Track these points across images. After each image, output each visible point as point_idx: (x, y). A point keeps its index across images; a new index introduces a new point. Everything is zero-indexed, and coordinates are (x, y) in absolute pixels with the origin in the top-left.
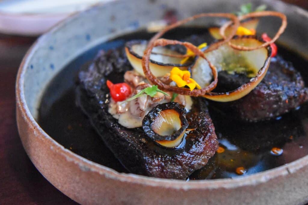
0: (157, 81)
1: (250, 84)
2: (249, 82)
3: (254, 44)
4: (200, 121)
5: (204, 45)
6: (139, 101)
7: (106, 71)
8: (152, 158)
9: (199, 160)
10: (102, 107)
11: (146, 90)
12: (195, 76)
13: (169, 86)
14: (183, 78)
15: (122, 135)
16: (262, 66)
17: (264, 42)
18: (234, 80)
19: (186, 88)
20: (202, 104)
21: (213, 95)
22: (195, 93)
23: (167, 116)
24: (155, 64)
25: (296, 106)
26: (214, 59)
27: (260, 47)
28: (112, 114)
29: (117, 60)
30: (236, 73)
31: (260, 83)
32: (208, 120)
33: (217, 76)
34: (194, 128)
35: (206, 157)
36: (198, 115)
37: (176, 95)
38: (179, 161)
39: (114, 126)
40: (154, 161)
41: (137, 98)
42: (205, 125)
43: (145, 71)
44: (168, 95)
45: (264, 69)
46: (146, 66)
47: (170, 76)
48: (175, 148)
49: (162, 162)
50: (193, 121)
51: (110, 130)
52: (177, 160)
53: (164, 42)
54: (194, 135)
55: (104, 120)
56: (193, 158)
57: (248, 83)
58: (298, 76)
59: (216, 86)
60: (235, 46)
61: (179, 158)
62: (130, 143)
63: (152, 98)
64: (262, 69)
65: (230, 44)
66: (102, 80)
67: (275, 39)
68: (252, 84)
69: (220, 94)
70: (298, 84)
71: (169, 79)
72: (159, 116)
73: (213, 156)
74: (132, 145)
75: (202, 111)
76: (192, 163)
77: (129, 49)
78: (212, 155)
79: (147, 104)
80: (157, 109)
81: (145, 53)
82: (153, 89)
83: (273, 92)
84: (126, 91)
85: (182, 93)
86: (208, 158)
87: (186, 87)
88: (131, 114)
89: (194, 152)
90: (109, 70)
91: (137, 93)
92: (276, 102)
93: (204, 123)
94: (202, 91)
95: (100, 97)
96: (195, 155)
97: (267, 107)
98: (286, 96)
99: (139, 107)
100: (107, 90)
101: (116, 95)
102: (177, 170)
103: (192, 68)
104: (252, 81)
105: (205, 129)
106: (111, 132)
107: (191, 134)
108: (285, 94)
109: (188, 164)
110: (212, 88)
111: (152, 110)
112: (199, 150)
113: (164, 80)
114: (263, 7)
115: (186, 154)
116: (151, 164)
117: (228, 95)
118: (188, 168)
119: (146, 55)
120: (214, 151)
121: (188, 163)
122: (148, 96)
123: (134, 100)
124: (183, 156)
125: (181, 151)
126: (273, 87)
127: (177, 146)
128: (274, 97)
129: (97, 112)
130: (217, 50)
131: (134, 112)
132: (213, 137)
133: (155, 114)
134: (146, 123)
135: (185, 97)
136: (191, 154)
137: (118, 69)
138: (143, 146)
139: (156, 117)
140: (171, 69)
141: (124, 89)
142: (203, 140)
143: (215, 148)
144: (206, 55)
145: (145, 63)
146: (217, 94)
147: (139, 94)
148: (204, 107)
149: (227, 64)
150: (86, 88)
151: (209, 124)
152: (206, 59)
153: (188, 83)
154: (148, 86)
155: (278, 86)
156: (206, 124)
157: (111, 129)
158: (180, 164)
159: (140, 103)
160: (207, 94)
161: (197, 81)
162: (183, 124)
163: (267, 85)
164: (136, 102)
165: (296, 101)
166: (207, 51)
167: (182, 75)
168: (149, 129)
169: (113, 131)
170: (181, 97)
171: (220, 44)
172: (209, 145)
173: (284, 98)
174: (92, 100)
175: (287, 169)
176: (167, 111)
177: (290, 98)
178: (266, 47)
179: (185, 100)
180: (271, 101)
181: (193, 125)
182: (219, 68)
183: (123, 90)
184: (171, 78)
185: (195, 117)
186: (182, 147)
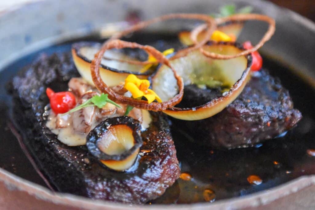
0: (108, 90)
1: (223, 99)
2: (222, 96)
3: (232, 51)
4: (159, 141)
5: (170, 51)
6: (84, 113)
7: (46, 79)
8: (96, 181)
9: (154, 188)
10: (39, 120)
11: (93, 100)
12: (155, 87)
13: (123, 97)
14: (140, 88)
15: (60, 154)
16: (239, 78)
17: (245, 50)
18: (205, 95)
19: (143, 100)
20: (162, 123)
21: (176, 110)
22: (154, 108)
23: (117, 133)
24: (108, 69)
25: (280, 131)
26: (181, 69)
27: (238, 55)
28: (50, 129)
29: (61, 66)
30: (208, 87)
31: (235, 100)
32: (168, 141)
33: (183, 88)
34: (151, 149)
35: (163, 185)
36: (156, 135)
37: (130, 108)
38: (129, 187)
39: (52, 143)
40: (97, 186)
41: (82, 110)
42: (165, 147)
43: (94, 77)
44: (121, 108)
45: (241, 82)
46: (96, 71)
47: (124, 85)
48: (125, 172)
49: (109, 187)
50: (150, 142)
51: (46, 148)
52: (126, 186)
53: (119, 44)
54: (150, 158)
55: (40, 135)
56: (147, 184)
57: (220, 98)
58: (286, 95)
59: (181, 100)
60: (208, 53)
61: (129, 183)
62: (70, 163)
63: (101, 110)
64: (238, 81)
65: (202, 50)
66: (42, 89)
67: (259, 46)
68: (225, 99)
69: (184, 109)
70: (285, 104)
71: (123, 88)
72: (108, 132)
73: (172, 185)
74: (72, 165)
75: (162, 131)
76: (145, 191)
77: (76, 51)
78: (171, 183)
79: (94, 118)
80: (106, 123)
81: (96, 56)
82: (102, 99)
83: (252, 112)
84: (70, 101)
85: (139, 106)
86: (165, 186)
87: (144, 98)
88: (74, 129)
89: (148, 178)
90: (51, 76)
91: (83, 102)
92: (255, 125)
93: (163, 144)
94: (162, 106)
95: (37, 108)
96: (150, 182)
97: (244, 131)
98: (268, 117)
99: (84, 121)
100: (46, 100)
101: (57, 106)
102: (126, 198)
103: (153, 78)
104: (225, 95)
105: (164, 152)
106: (48, 150)
107: (145, 156)
108: (267, 115)
109: (140, 192)
110: (176, 102)
111: (100, 124)
112: (154, 175)
113: (118, 90)
114: (247, 9)
115: (138, 179)
116: (93, 188)
117: (194, 111)
118: (140, 197)
119: (96, 58)
120: (174, 179)
121: (141, 190)
122: (96, 107)
123: (78, 111)
124: (134, 182)
125: (132, 175)
126: (251, 106)
127: (128, 169)
128: (253, 117)
129: (32, 127)
130: (186, 58)
131: (78, 126)
132: (173, 161)
133: (103, 129)
134: (91, 139)
135: (142, 111)
136: (145, 180)
137: (62, 77)
138: (86, 167)
139: (104, 132)
140: (127, 77)
141: (67, 98)
142: (161, 164)
143: (175, 176)
144: (171, 63)
145: (94, 68)
146: (181, 110)
147: (85, 104)
148: (165, 126)
149: (198, 77)
150: (20, 96)
151: (170, 146)
152: (170, 67)
153: (146, 94)
154: (97, 95)
155: (259, 105)
156: (165, 145)
157: (48, 146)
158: (130, 191)
159: (85, 116)
160: (169, 109)
161: (157, 93)
162: (136, 142)
163: (244, 103)
164: (80, 114)
165: (281, 125)
166: (173, 59)
167: (139, 84)
168: (94, 147)
169: (51, 149)
170: (137, 111)
171: (190, 50)
172: (167, 170)
173: (265, 120)
174: (27, 112)
175: (259, 199)
176: (118, 126)
177: (273, 121)
178: (246, 56)
179: (142, 115)
180: (249, 122)
181: (150, 146)
182: (187, 80)
183: (66, 100)
184: (125, 87)
185: (153, 137)
186: (133, 170)
